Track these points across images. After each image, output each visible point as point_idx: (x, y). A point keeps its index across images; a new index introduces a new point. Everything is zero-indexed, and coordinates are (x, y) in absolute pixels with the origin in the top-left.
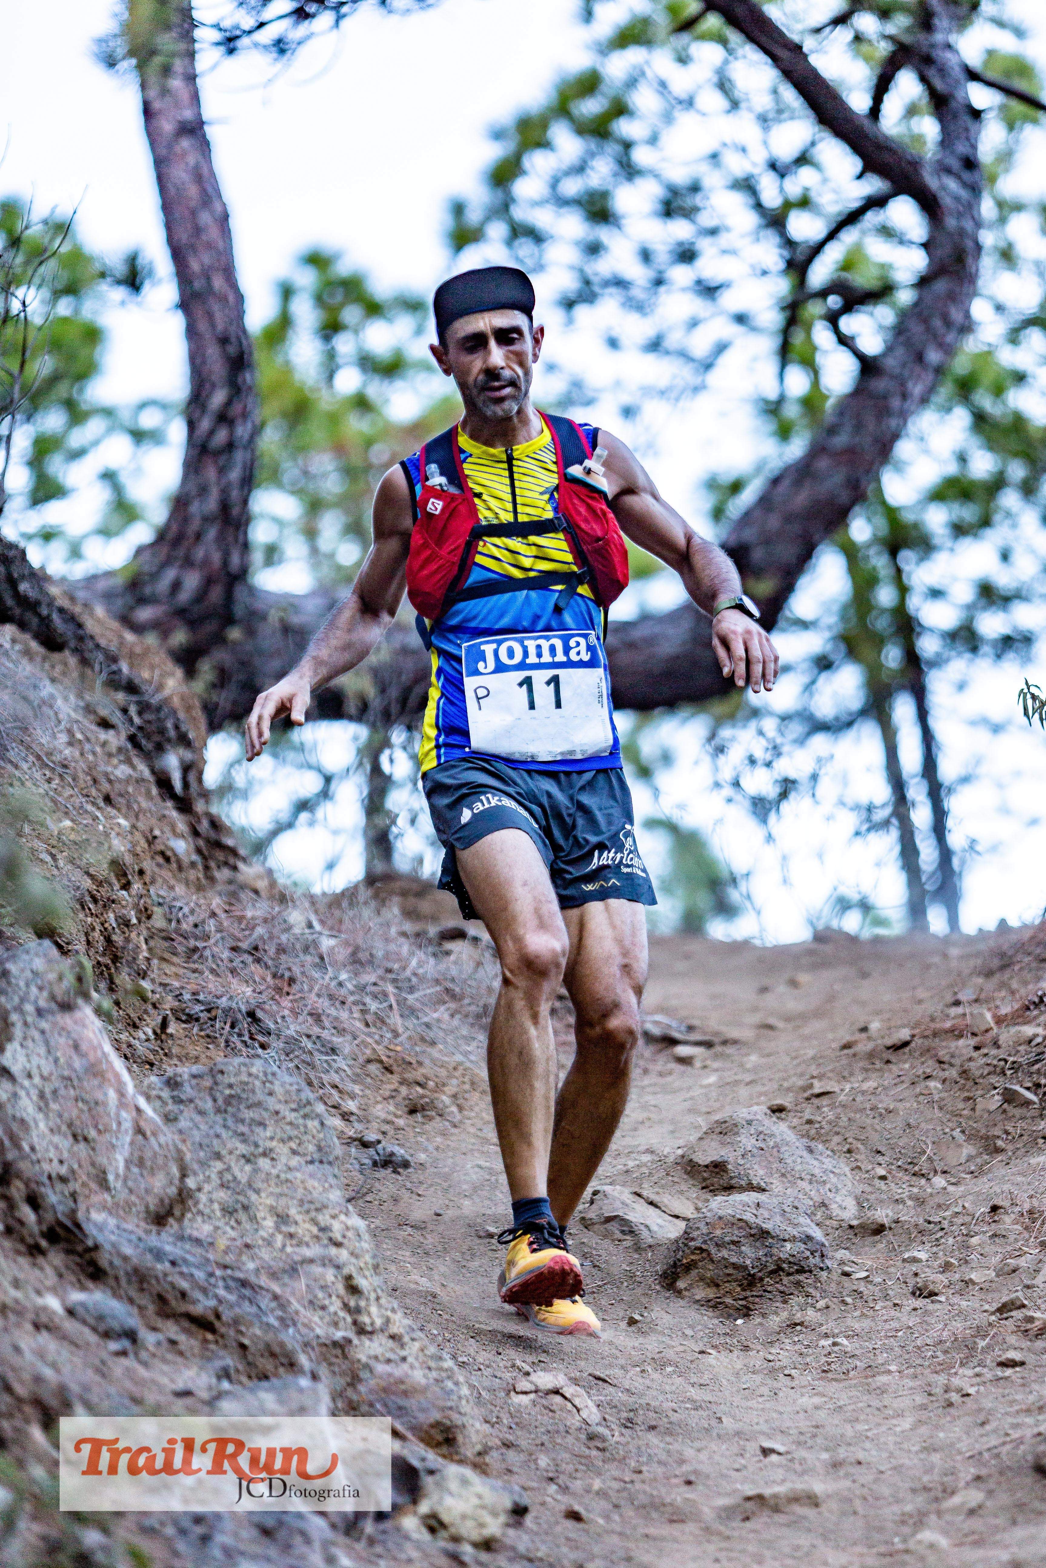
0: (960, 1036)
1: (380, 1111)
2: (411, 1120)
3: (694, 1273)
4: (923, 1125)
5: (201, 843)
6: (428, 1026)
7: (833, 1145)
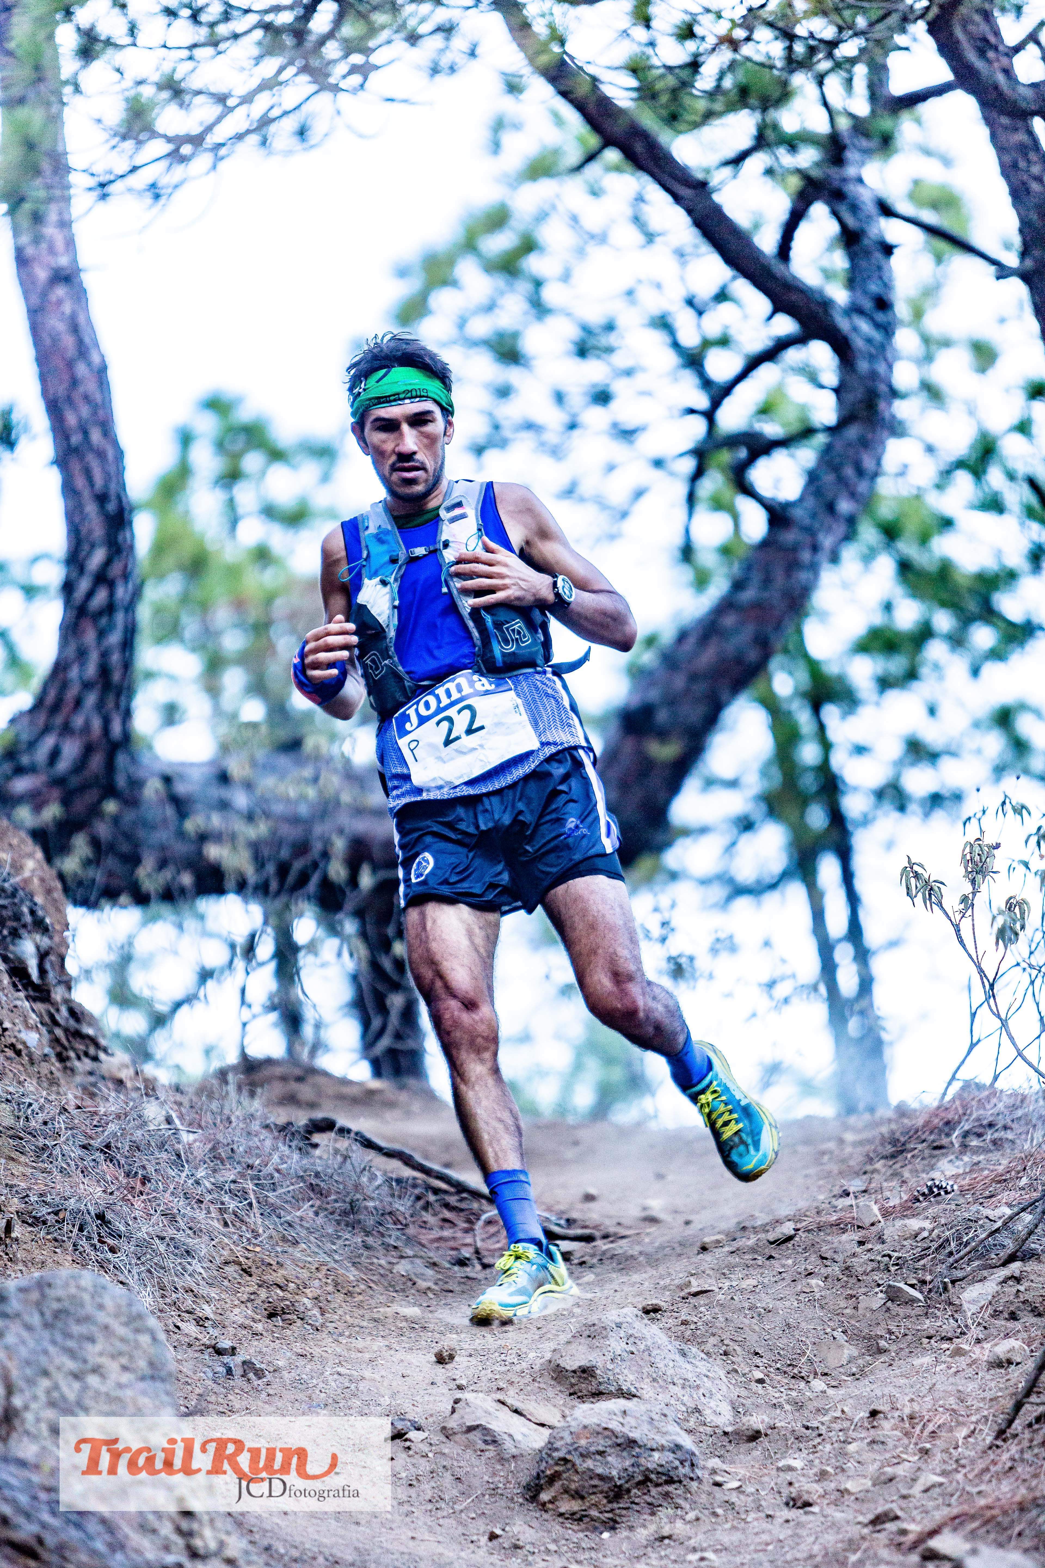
0: (844, 1231)
1: (238, 1315)
2: (270, 1325)
3: (558, 1485)
4: (803, 1325)
5: (58, 1031)
6: (290, 1225)
7: (708, 1347)
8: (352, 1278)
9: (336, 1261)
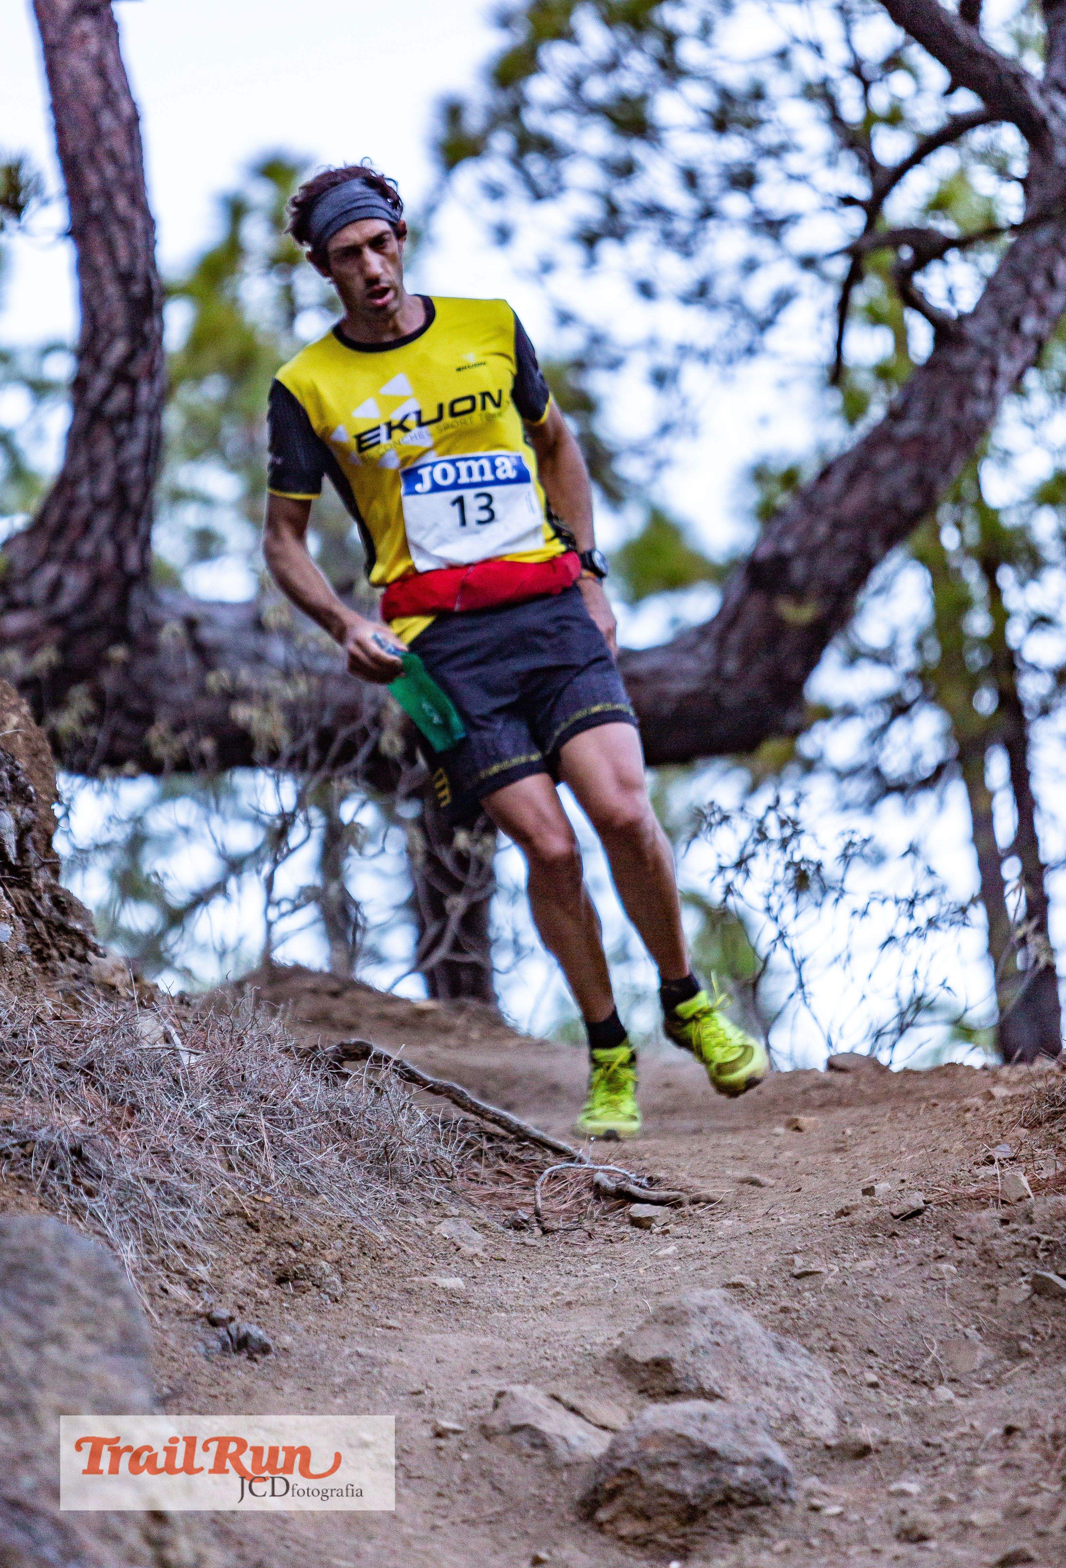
0: (985, 1206)
1: (239, 1278)
2: (279, 1291)
3: (619, 1501)
4: (930, 1320)
5: (39, 925)
6: (309, 1172)
7: (812, 1341)
8: (382, 1239)
9: (363, 1218)
